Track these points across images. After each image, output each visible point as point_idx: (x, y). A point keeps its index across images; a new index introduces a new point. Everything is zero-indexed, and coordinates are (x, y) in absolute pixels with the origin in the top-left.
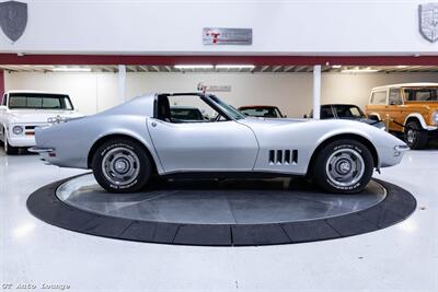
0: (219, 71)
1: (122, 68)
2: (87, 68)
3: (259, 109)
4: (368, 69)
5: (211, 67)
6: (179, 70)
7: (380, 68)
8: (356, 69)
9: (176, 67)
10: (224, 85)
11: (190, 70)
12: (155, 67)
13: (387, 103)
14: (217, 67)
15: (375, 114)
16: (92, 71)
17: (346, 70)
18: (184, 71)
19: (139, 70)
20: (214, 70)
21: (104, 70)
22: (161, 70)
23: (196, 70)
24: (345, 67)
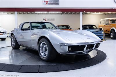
0: (50, 14)
1: (16, 13)
2: (6, 13)
3: (63, 26)
4: (99, 13)
5: (47, 12)
6: (37, 14)
7: (103, 13)
8: (95, 13)
9: (35, 12)
10: (52, 18)
11: (41, 13)
12: (29, 12)
13: (105, 24)
14: (49, 12)
15: (101, 28)
16: (8, 14)
17: (92, 14)
18: (39, 14)
19: (24, 13)
20: (48, 13)
21: (12, 13)
22: (31, 14)
23: (43, 13)
24: (92, 13)
